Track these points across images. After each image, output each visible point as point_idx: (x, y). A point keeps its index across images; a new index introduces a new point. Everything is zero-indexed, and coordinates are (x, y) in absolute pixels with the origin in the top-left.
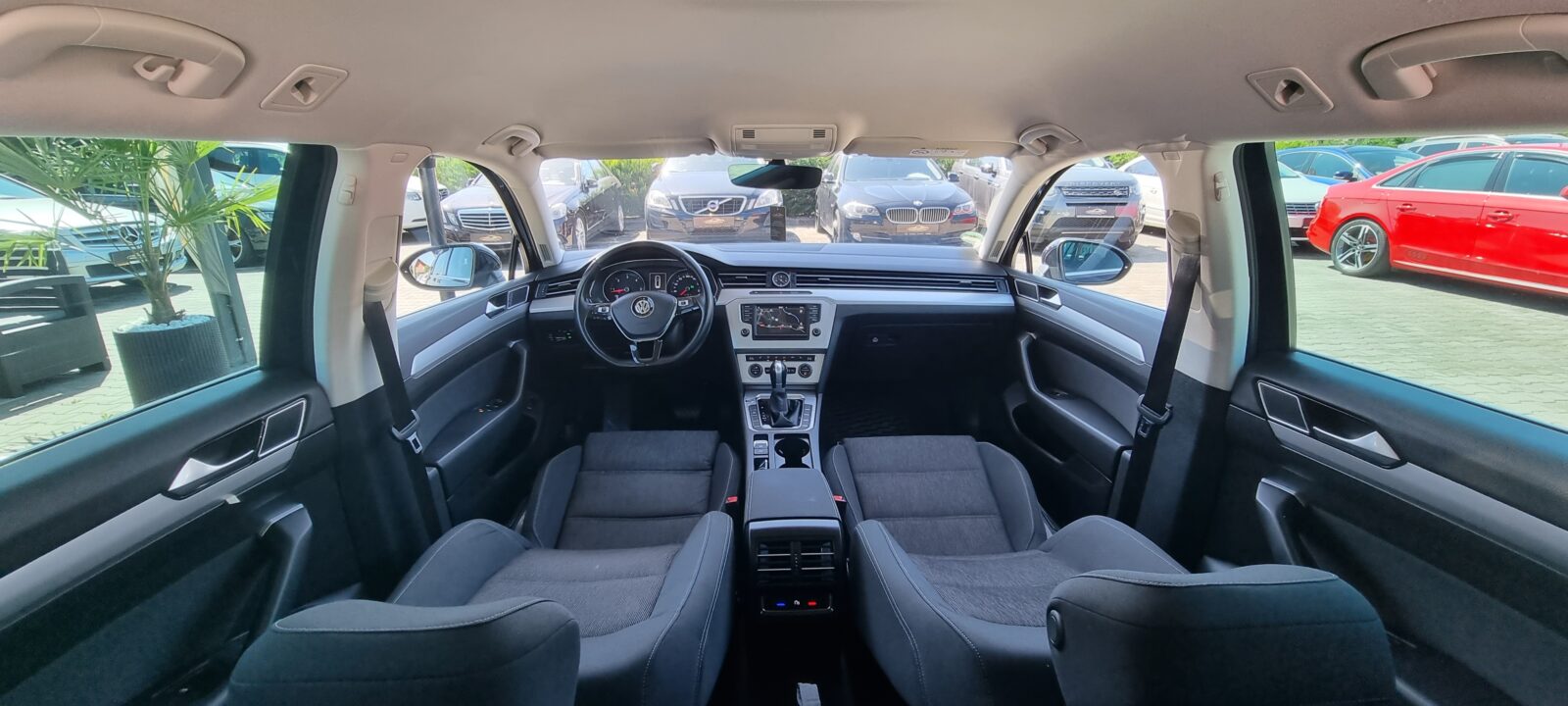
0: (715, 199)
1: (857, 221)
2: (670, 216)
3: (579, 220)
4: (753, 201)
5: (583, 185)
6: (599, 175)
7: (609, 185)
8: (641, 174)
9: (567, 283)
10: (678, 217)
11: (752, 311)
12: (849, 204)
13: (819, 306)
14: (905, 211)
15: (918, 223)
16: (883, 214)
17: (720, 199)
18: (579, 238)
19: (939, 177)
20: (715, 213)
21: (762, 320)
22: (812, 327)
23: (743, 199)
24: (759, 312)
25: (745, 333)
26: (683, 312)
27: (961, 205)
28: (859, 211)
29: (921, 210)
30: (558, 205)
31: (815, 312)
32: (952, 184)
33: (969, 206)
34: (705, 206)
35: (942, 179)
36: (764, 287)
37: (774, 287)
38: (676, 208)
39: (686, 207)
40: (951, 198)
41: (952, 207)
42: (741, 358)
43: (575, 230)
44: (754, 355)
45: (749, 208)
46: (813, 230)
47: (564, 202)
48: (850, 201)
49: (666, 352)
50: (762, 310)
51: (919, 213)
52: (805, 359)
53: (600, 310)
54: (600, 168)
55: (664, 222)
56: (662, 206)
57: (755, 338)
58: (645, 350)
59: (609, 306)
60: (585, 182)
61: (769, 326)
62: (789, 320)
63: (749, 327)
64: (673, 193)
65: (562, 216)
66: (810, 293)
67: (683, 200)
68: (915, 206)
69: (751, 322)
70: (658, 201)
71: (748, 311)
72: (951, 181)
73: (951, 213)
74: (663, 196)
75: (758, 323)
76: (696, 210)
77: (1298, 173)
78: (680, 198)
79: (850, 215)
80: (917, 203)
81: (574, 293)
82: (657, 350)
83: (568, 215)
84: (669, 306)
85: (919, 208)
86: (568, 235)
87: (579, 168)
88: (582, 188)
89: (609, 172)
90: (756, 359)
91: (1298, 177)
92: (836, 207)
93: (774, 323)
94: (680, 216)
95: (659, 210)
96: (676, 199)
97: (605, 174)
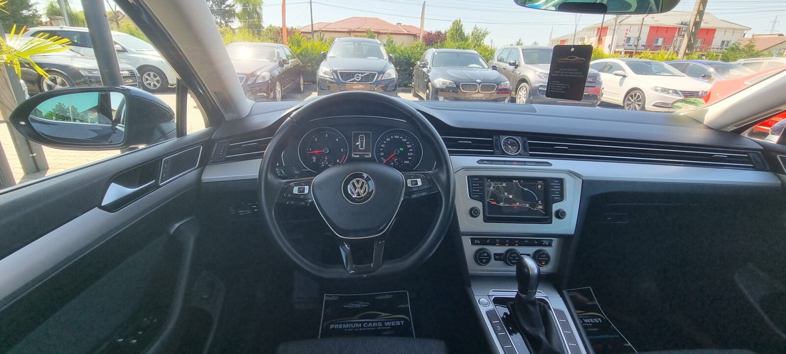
0: (359, 73)
1: (442, 90)
2: (332, 83)
3: (278, 83)
4: (381, 75)
5: (280, 62)
6: (290, 58)
7: (296, 64)
8: (313, 59)
9: (253, 142)
10: (336, 83)
11: (482, 185)
12: (439, 79)
13: (561, 181)
14: (471, 85)
15: (478, 92)
16: (458, 87)
17: (362, 74)
18: (277, 94)
19: (487, 67)
20: (359, 81)
21: (494, 196)
22: (555, 207)
23: (376, 74)
24: (490, 186)
25: (473, 213)
26: (414, 196)
27: (502, 83)
28: (443, 84)
29: (481, 85)
30: (265, 73)
31: (556, 188)
32: (494, 71)
33: (507, 84)
34: (353, 77)
35: (488, 68)
36: (492, 154)
37: (503, 154)
38: (336, 78)
39: (342, 77)
40: (497, 78)
41: (498, 84)
42: (466, 241)
43: (275, 89)
44: (481, 239)
45: (379, 79)
46: (411, 95)
47: (268, 72)
48: (439, 78)
49: (390, 255)
50: (493, 184)
51: (479, 87)
52: (540, 244)
53: (296, 190)
54: (290, 54)
55: (328, 86)
56: (327, 76)
57: (487, 220)
58: (361, 252)
59: (308, 184)
60: (282, 60)
61: (502, 204)
62: (526, 197)
63: (479, 205)
64: (334, 69)
65: (267, 79)
66: (551, 165)
67: (340, 73)
68: (477, 83)
69: (481, 199)
70: (325, 73)
71: (477, 185)
72: (493, 69)
73: (497, 88)
74: (328, 70)
75: (488, 200)
76: (348, 79)
77: (684, 74)
78: (338, 71)
79: (438, 86)
80: (478, 81)
81: (260, 156)
82: (378, 251)
83: (271, 79)
84: (395, 185)
85: (479, 84)
86: (271, 91)
87: (278, 53)
88: (279, 64)
89: (296, 57)
90: (483, 242)
91: (684, 76)
92: (429, 81)
93: (507, 200)
94: (338, 82)
95: (325, 78)
96: (336, 72)
97: (294, 58)
